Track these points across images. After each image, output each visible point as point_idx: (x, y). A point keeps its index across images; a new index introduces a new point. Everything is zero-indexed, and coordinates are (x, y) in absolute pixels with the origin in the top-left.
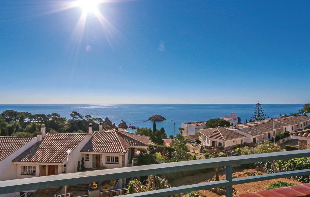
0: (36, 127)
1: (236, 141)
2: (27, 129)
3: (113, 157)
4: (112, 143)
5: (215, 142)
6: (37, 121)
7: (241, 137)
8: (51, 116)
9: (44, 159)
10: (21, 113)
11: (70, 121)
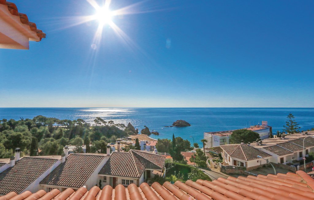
0: (63, 132)
1: (261, 161)
2: (55, 135)
3: (129, 181)
4: (128, 165)
5: (237, 161)
6: (63, 127)
7: (266, 157)
8: (76, 121)
9: (66, 182)
10: (50, 119)
11: (94, 127)
